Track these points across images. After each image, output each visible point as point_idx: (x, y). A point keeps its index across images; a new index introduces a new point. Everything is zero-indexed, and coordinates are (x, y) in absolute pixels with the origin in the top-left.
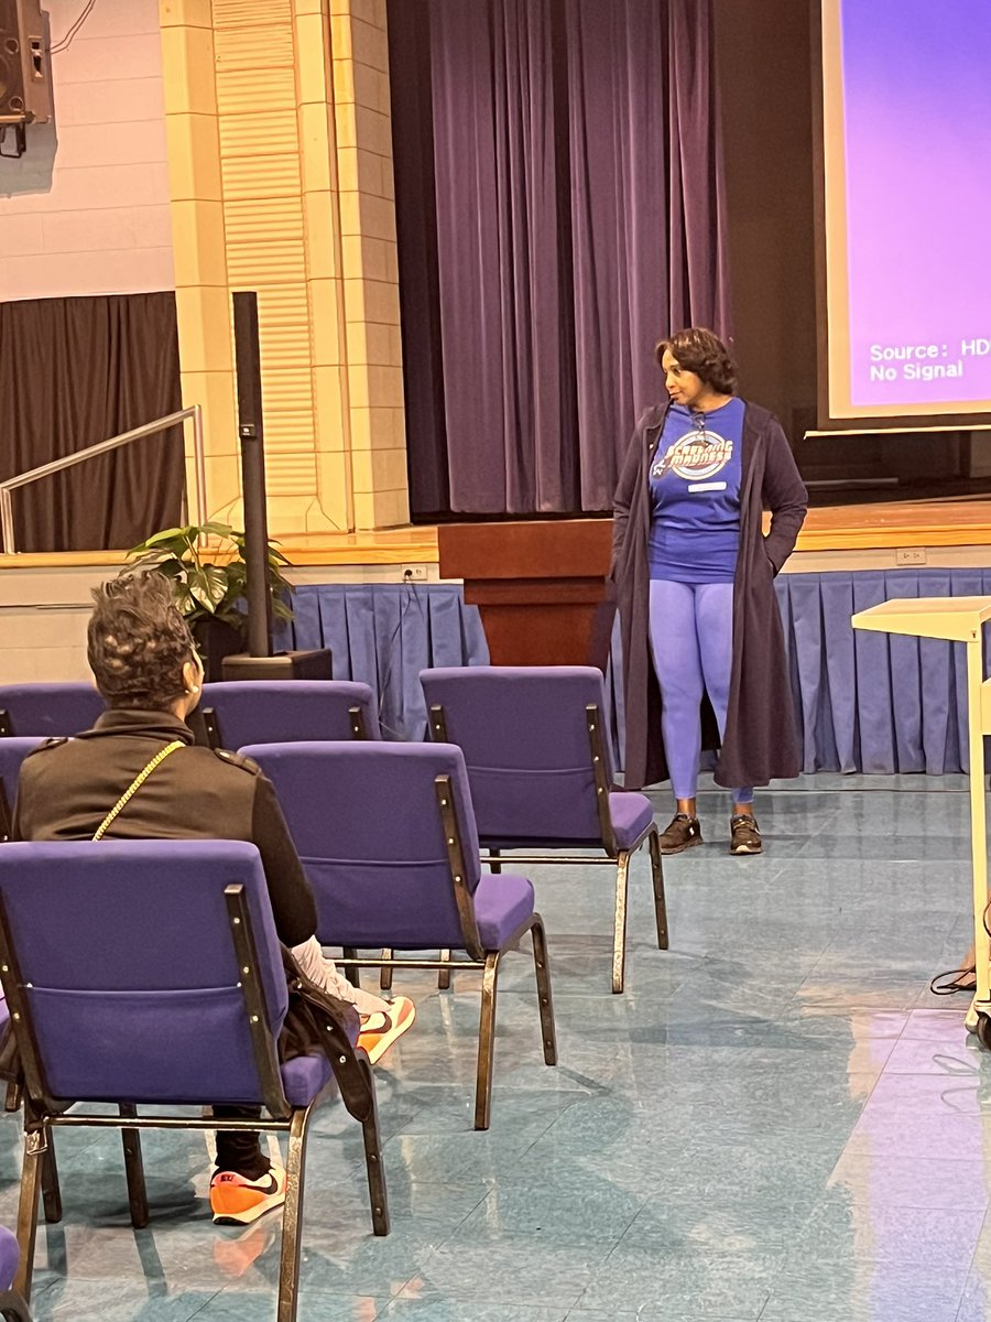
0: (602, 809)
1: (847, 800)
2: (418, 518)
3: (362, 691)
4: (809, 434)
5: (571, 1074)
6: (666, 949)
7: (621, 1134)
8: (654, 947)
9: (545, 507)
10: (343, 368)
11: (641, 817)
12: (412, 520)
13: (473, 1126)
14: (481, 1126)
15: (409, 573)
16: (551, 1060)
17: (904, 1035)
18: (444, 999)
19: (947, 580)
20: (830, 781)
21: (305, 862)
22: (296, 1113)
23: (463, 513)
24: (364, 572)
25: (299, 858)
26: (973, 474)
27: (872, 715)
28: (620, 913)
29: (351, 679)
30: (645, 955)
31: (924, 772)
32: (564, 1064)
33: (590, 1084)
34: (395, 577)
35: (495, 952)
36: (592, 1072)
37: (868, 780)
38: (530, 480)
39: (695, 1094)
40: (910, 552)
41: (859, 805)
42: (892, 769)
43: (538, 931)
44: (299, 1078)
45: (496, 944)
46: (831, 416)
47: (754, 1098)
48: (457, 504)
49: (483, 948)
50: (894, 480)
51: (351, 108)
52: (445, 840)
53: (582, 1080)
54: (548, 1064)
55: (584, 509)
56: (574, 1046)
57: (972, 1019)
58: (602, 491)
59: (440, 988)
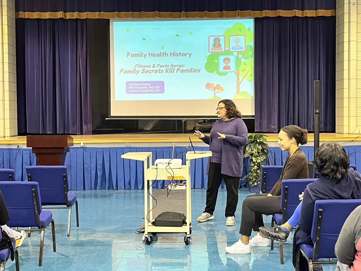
0: (66, 196)
1: (115, 195)
2: (19, 134)
3: (12, 171)
4: (106, 119)
5: (59, 254)
6: (78, 227)
7: (71, 265)
8: (76, 226)
9: (49, 133)
10: (3, 101)
11: (74, 198)
12: (18, 135)
13: (38, 265)
14: (40, 265)
15: (18, 146)
16: (55, 251)
17: (130, 242)
18: (29, 239)
19: (136, 149)
20: (111, 191)
21: (8, 208)
22: (2, 262)
23: (30, 133)
24: (8, 146)
25: (7, 208)
26: (139, 128)
27: (120, 177)
28: (69, 219)
29: (10, 168)
30: (74, 228)
31: (130, 189)
32: (58, 251)
33: (64, 255)
34: (16, 147)
35: (44, 227)
36: (64, 253)
37: (119, 191)
38: (45, 126)
39: (87, 256)
40: (128, 144)
41: (117, 196)
42: (124, 189)
43: (53, 223)
44: (3, 254)
45: (44, 226)
46: (111, 115)
47: (99, 256)
48: (28, 132)
49: (41, 226)
50: (123, 129)
51: (7, 45)
52: (34, 203)
53: (62, 255)
54: (54, 252)
55: (57, 133)
56: (59, 248)
57: (144, 238)
58: (62, 129)
59: (28, 236)
